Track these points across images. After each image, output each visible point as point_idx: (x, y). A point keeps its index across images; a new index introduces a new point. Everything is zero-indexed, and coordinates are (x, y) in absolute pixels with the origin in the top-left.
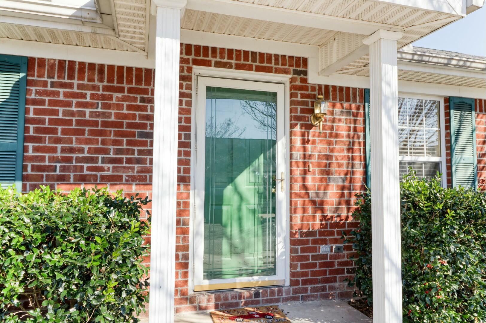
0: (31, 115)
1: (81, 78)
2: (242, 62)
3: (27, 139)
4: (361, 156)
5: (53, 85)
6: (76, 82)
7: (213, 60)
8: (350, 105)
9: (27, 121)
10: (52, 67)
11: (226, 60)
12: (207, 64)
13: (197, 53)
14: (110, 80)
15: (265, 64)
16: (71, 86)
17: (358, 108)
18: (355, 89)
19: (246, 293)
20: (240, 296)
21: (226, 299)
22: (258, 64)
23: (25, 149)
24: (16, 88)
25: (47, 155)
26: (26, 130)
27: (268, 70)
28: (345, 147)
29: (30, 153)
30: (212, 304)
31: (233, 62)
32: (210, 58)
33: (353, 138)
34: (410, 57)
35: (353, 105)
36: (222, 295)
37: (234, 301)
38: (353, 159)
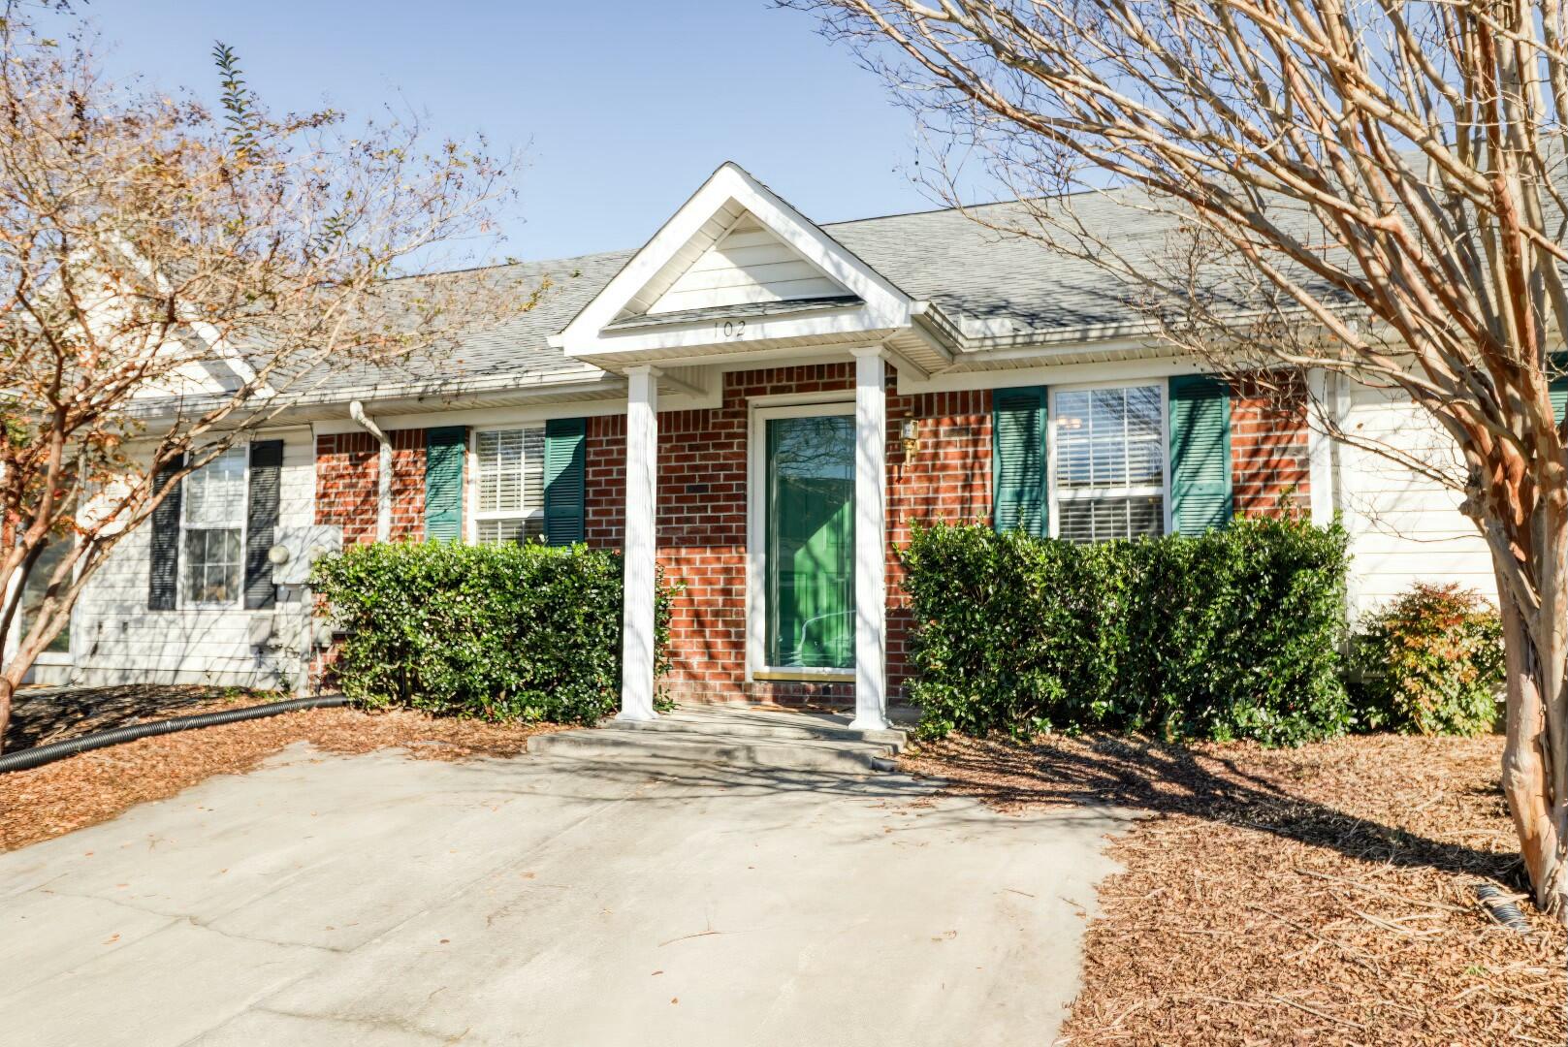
0: (590, 478)
2: (805, 381)
3: (587, 503)
4: (985, 497)
5: (609, 443)
7: (769, 386)
8: (967, 419)
9: (587, 484)
10: (606, 424)
11: (784, 383)
12: (761, 392)
13: (750, 381)
15: (836, 379)
17: (981, 421)
18: (977, 393)
19: (812, 687)
20: (805, 690)
21: (787, 691)
22: (826, 380)
23: (586, 513)
24: (580, 453)
25: (604, 518)
26: (586, 493)
28: (960, 484)
29: (591, 517)
30: (769, 695)
31: (793, 383)
32: (765, 384)
33: (972, 468)
34: (1009, 341)
35: (973, 418)
36: (782, 686)
37: (797, 695)
38: (971, 499)
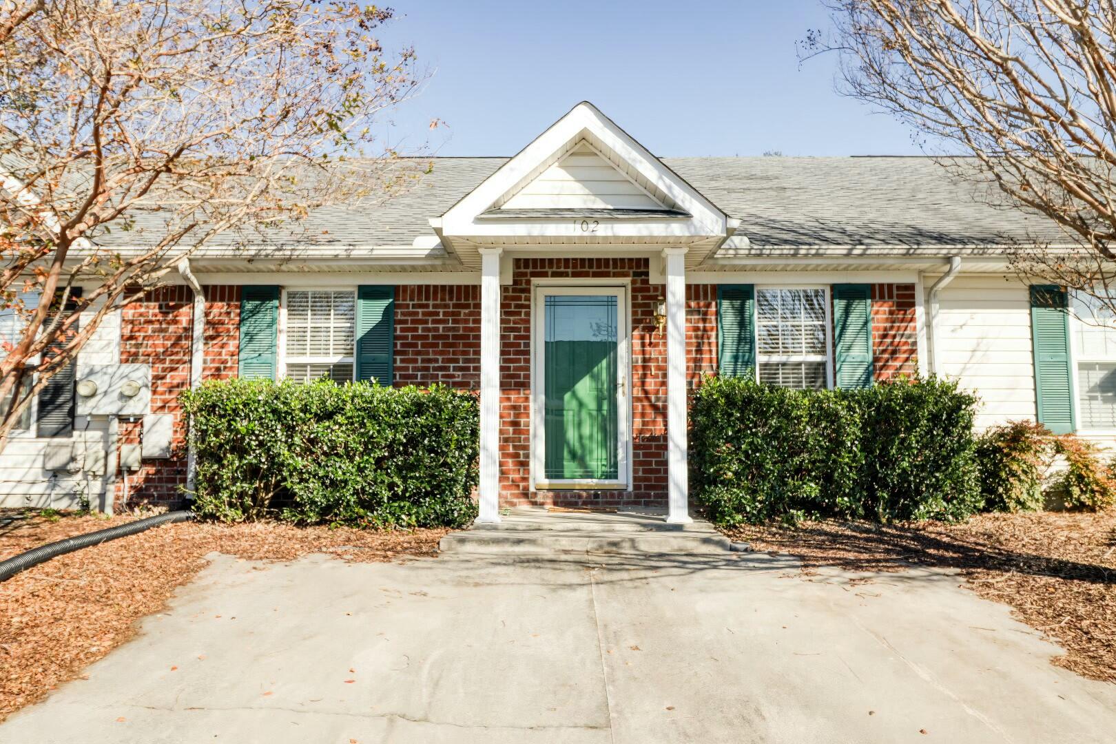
0: (398, 333)
1: (435, 299)
2: (579, 270)
3: (396, 353)
4: (711, 359)
5: (414, 306)
6: (431, 303)
7: (550, 271)
8: (698, 304)
9: (397, 338)
10: (412, 292)
11: (562, 270)
12: (544, 275)
13: (535, 266)
14: (459, 299)
15: (603, 269)
16: (427, 306)
17: (708, 305)
18: (705, 286)
19: (584, 494)
20: (580, 496)
21: (565, 497)
22: (595, 270)
23: (395, 361)
24: (388, 312)
25: (411, 365)
26: (395, 345)
27: (606, 275)
28: (694, 349)
29: (398, 364)
30: (549, 501)
31: (570, 270)
32: (547, 269)
33: (702, 338)
34: (746, 252)
35: (702, 303)
36: (562, 494)
37: (573, 500)
38: (701, 360)
